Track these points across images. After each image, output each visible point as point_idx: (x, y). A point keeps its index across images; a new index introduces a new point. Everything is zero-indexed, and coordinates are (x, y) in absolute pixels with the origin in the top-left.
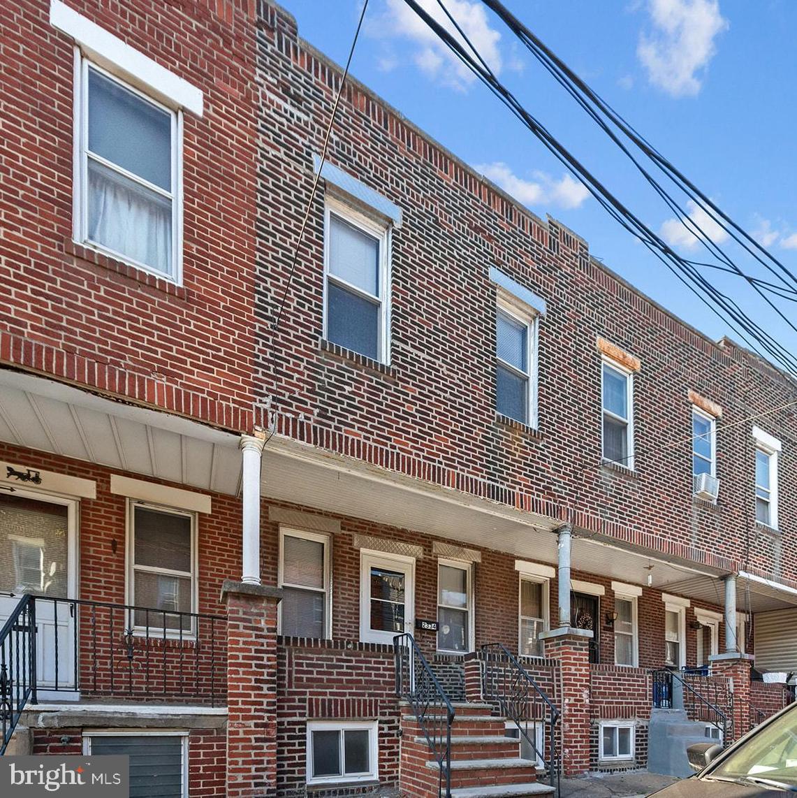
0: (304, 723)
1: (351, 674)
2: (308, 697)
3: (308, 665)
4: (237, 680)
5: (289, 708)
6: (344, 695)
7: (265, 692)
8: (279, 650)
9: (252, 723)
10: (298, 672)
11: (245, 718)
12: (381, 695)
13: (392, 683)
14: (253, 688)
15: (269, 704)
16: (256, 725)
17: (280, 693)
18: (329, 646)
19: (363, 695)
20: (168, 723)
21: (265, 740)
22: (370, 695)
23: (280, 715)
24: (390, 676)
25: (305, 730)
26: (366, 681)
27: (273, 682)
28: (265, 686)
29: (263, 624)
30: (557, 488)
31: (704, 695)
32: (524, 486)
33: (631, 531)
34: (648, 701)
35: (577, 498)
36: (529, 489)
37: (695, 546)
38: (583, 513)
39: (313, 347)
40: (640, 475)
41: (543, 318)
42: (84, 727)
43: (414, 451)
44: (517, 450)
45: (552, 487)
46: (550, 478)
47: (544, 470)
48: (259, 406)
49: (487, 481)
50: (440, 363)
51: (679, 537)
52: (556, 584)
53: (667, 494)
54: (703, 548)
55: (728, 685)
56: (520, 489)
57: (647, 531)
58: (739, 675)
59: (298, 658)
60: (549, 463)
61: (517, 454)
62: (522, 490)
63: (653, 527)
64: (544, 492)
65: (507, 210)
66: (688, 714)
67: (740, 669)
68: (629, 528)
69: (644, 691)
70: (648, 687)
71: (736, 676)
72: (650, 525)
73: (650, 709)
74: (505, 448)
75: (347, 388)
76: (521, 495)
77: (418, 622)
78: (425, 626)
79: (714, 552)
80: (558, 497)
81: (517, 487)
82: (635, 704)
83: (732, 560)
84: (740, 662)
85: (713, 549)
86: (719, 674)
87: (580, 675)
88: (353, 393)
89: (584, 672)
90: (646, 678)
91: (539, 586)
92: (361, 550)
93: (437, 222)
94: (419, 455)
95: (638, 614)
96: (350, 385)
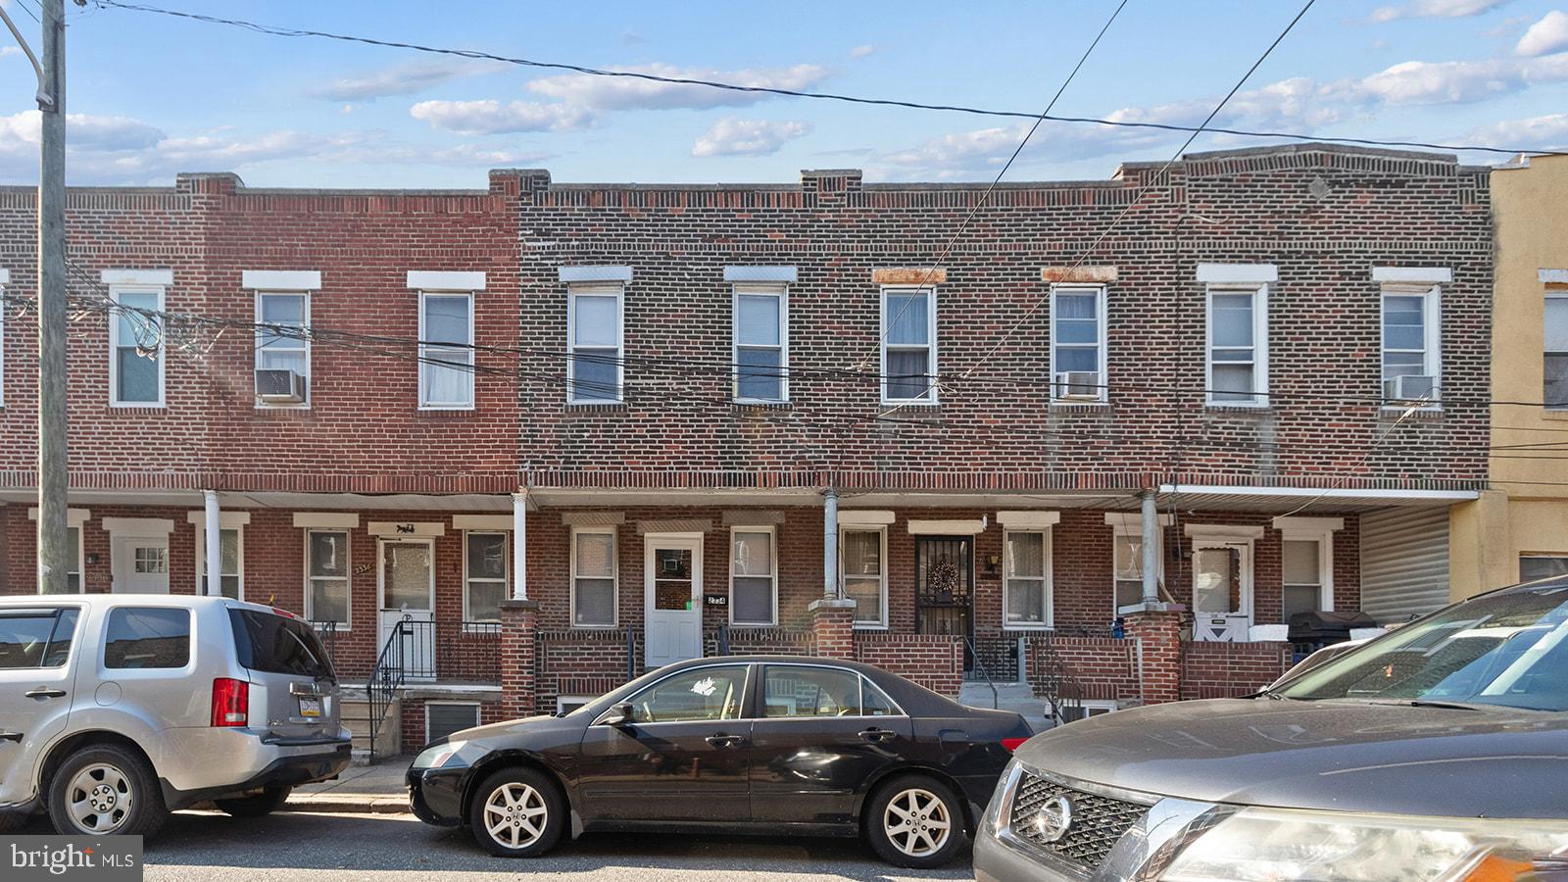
0: (555, 698)
1: (591, 659)
2: (558, 678)
3: (558, 654)
4: (509, 667)
5: (545, 686)
6: (585, 675)
7: (525, 675)
8: (537, 644)
9: (517, 697)
10: (550, 659)
11: (512, 693)
12: (617, 675)
13: (626, 665)
14: (518, 673)
15: (528, 683)
16: (520, 698)
17: (537, 676)
18: (574, 638)
19: (601, 675)
20: (469, 696)
21: (525, 709)
22: (606, 675)
23: (537, 692)
24: (624, 659)
25: (556, 703)
26: (604, 665)
27: (532, 668)
28: (525, 671)
29: (523, 627)
30: (813, 454)
31: (1073, 664)
32: (769, 463)
33: (929, 475)
34: (955, 674)
35: (842, 457)
36: (775, 465)
37: (1054, 470)
38: (852, 472)
39: (559, 413)
40: (944, 406)
41: (793, 285)
42: (425, 699)
43: (645, 466)
44: (758, 431)
45: (807, 455)
46: (802, 447)
47: (795, 441)
48: (521, 470)
49: (722, 472)
50: (670, 381)
51: (1020, 464)
52: (897, 530)
53: (995, 416)
54: (1071, 470)
55: (1134, 649)
56: (763, 469)
57: (959, 470)
58: (1150, 634)
59: (550, 649)
60: (802, 431)
61: (758, 435)
62: (765, 468)
63: (969, 462)
64: (794, 463)
65: (748, 199)
66: (1034, 689)
67: (1153, 626)
68: (926, 473)
69: (948, 661)
70: (956, 658)
71: (1145, 636)
72: (963, 462)
73: (960, 683)
74: (743, 434)
75: (586, 434)
76: (765, 474)
77: (706, 598)
78: (712, 601)
79: (1098, 470)
80: (815, 463)
81: (760, 467)
82: (932, 677)
83: (1143, 473)
84: (1153, 616)
85: (1096, 466)
86: (1130, 632)
87: (839, 649)
88: (591, 436)
89: (844, 645)
90: (953, 646)
91: (876, 535)
92: (646, 535)
93: (668, 257)
94: (650, 469)
95: (1054, 549)
96: (588, 431)
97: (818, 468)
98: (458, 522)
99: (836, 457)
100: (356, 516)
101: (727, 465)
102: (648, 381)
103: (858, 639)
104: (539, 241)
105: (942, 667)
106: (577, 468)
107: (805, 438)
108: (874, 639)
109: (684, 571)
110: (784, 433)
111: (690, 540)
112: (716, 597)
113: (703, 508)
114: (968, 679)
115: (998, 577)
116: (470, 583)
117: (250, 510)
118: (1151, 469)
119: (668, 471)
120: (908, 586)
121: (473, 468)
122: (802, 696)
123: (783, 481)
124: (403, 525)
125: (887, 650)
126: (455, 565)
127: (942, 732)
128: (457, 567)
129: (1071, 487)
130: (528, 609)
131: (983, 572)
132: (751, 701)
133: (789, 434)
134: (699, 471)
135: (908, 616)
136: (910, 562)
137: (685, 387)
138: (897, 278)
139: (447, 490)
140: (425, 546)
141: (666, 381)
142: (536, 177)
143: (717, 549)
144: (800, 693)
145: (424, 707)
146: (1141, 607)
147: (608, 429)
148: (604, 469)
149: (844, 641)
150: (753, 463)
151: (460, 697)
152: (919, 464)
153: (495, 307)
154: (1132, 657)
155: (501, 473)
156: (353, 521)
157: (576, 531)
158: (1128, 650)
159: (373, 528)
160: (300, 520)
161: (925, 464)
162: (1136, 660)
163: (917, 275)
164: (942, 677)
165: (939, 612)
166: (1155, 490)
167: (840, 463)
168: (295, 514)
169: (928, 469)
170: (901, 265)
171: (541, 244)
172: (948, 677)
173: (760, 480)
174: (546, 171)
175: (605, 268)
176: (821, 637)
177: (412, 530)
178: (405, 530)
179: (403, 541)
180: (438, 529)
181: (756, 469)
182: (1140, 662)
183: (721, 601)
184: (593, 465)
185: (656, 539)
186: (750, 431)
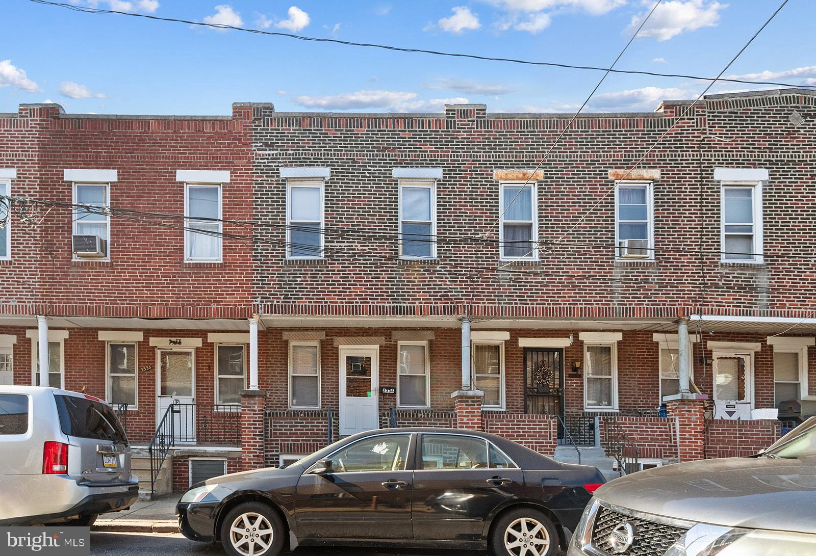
0: (278, 455)
1: (303, 430)
2: (280, 442)
3: (280, 426)
4: (247, 435)
5: (271, 448)
6: (299, 441)
7: (258, 440)
8: (265, 419)
9: (252, 455)
10: (274, 430)
11: (249, 453)
12: (320, 441)
13: (327, 434)
14: (252, 439)
15: (259, 446)
16: (254, 456)
17: (266, 441)
18: (291, 416)
19: (309, 440)
20: (219, 455)
21: (258, 463)
22: (313, 441)
23: (266, 451)
24: (325, 430)
25: (278, 459)
26: (311, 433)
27: (262, 435)
28: (257, 438)
29: (256, 408)
30: (453, 293)
31: (632, 435)
32: (423, 299)
33: (533, 308)
34: (552, 441)
35: (473, 296)
36: (427, 301)
37: (618, 304)
38: (480, 305)
39: (280, 265)
40: (543, 262)
41: (440, 181)
42: (189, 456)
43: (339, 301)
44: (416, 278)
45: (449, 294)
46: (446, 289)
47: (441, 285)
48: (255, 303)
49: (392, 305)
50: (356, 244)
51: (595, 301)
52: (511, 344)
53: (577, 269)
54: (630, 304)
55: (674, 425)
56: (420, 303)
57: (553, 304)
58: (684, 414)
59: (274, 423)
60: (446, 278)
61: (416, 280)
62: (421, 303)
63: (560, 299)
64: (441, 299)
65: (408, 123)
66: (605, 451)
67: (686, 409)
68: (531, 306)
69: (547, 432)
70: (552, 430)
71: (681, 416)
72: (556, 299)
73: (555, 447)
74: (406, 280)
75: (298, 279)
76: (421, 306)
77: (381, 389)
78: (385, 391)
79: (648, 305)
80: (455, 299)
81: (417, 302)
82: (536, 443)
83: (679, 307)
84: (686, 402)
85: (647, 302)
86: (671, 413)
87: (472, 423)
88: (302, 281)
89: (476, 421)
90: (550, 422)
91: (497, 348)
92: (340, 347)
93: (354, 161)
94: (342, 303)
95: (618, 358)
96: (300, 277)
97: (457, 302)
98: (212, 338)
99: (470, 296)
100: (141, 333)
101: (395, 300)
102: (341, 244)
103: (485, 417)
104: (266, 150)
105: (543, 436)
106: (293, 302)
107: (448, 283)
108: (496, 418)
109: (366, 370)
110: (434, 279)
111: (371, 350)
112: (388, 388)
113: (379, 329)
114: (561, 444)
115: (580, 376)
116: (220, 379)
117: (68, 329)
118: (684, 305)
119: (354, 304)
120: (519, 382)
121: (222, 301)
122: (447, 455)
123: (434, 311)
124: (174, 339)
125: (505, 425)
126: (209, 366)
127: (544, 479)
128: (210, 367)
129: (630, 316)
130: (259, 396)
131: (570, 372)
132: (413, 458)
133: (437, 280)
134: (376, 304)
135: (519, 402)
136: (520, 365)
137: (366, 248)
138: (510, 176)
139: (204, 316)
140: (189, 354)
141: (353, 244)
142: (264, 108)
143: (389, 356)
144: (446, 453)
145: (188, 461)
146: (678, 397)
147: (314, 276)
148: (311, 302)
149: (476, 418)
150: (412, 299)
151: (213, 455)
152: (526, 300)
153: (236, 194)
154: (672, 430)
155: (241, 305)
156: (139, 337)
157: (292, 344)
158: (670, 425)
159: (153, 341)
160: (102, 336)
161: (530, 300)
162: (675, 432)
163: (524, 174)
164: (543, 443)
165: (540, 399)
166: (687, 318)
167: (472, 299)
168: (100, 332)
169: (532, 304)
170: (513, 168)
171: (268, 152)
172: (546, 443)
173: (417, 310)
174: (271, 104)
175: (312, 168)
176: (460, 416)
177: (180, 343)
178: (175, 343)
179: (174, 350)
180: (198, 342)
181: (415, 303)
182: (678, 433)
183: (391, 391)
184: (304, 300)
185: (346, 350)
186: (411, 278)
